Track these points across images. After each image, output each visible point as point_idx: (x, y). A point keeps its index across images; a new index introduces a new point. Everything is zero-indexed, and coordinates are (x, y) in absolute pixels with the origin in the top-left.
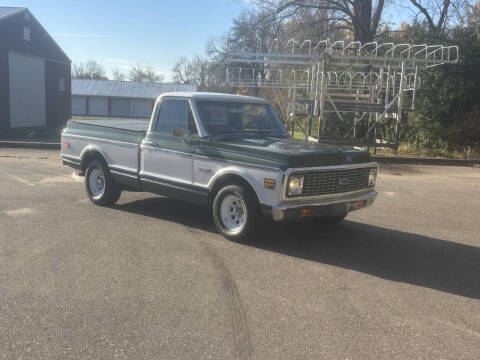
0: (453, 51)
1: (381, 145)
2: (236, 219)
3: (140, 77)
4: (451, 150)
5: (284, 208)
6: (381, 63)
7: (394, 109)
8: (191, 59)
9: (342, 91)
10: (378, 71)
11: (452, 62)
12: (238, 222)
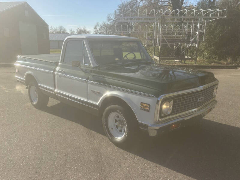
0: (224, 12)
1: (188, 59)
2: (119, 129)
3: (80, 32)
4: (220, 59)
5: (158, 128)
6: (187, 20)
7: (195, 41)
8: (101, 23)
9: (168, 34)
10: (185, 24)
11: (223, 17)
12: (121, 131)
